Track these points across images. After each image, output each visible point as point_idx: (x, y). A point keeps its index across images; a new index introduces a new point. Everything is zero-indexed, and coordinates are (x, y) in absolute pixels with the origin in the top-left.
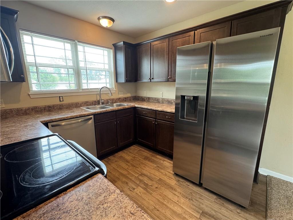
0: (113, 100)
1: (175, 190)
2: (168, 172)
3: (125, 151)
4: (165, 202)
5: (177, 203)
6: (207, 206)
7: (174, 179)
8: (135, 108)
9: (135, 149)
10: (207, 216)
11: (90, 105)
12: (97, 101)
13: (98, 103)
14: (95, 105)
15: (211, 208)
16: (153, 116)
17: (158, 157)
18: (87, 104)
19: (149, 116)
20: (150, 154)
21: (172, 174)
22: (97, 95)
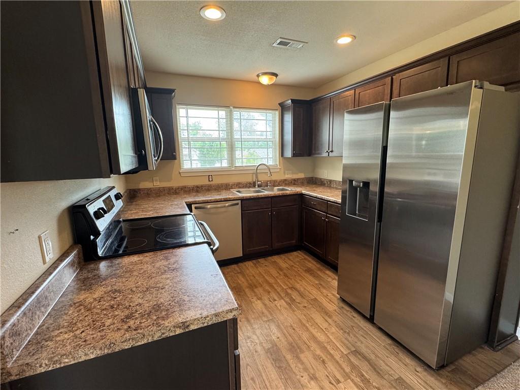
0: (275, 181)
1: (330, 317)
2: (332, 293)
3: (283, 257)
4: (309, 324)
5: (325, 330)
6: (367, 347)
7: (337, 304)
8: (301, 195)
9: (297, 257)
10: (359, 356)
11: (243, 187)
12: (252, 182)
13: (253, 185)
14: (249, 187)
15: (372, 351)
16: (324, 209)
17: (328, 272)
18: (239, 185)
19: (319, 209)
20: (317, 267)
21: (336, 297)
22: (253, 176)
